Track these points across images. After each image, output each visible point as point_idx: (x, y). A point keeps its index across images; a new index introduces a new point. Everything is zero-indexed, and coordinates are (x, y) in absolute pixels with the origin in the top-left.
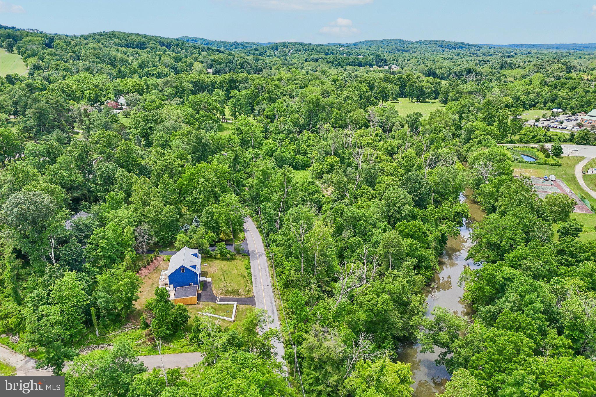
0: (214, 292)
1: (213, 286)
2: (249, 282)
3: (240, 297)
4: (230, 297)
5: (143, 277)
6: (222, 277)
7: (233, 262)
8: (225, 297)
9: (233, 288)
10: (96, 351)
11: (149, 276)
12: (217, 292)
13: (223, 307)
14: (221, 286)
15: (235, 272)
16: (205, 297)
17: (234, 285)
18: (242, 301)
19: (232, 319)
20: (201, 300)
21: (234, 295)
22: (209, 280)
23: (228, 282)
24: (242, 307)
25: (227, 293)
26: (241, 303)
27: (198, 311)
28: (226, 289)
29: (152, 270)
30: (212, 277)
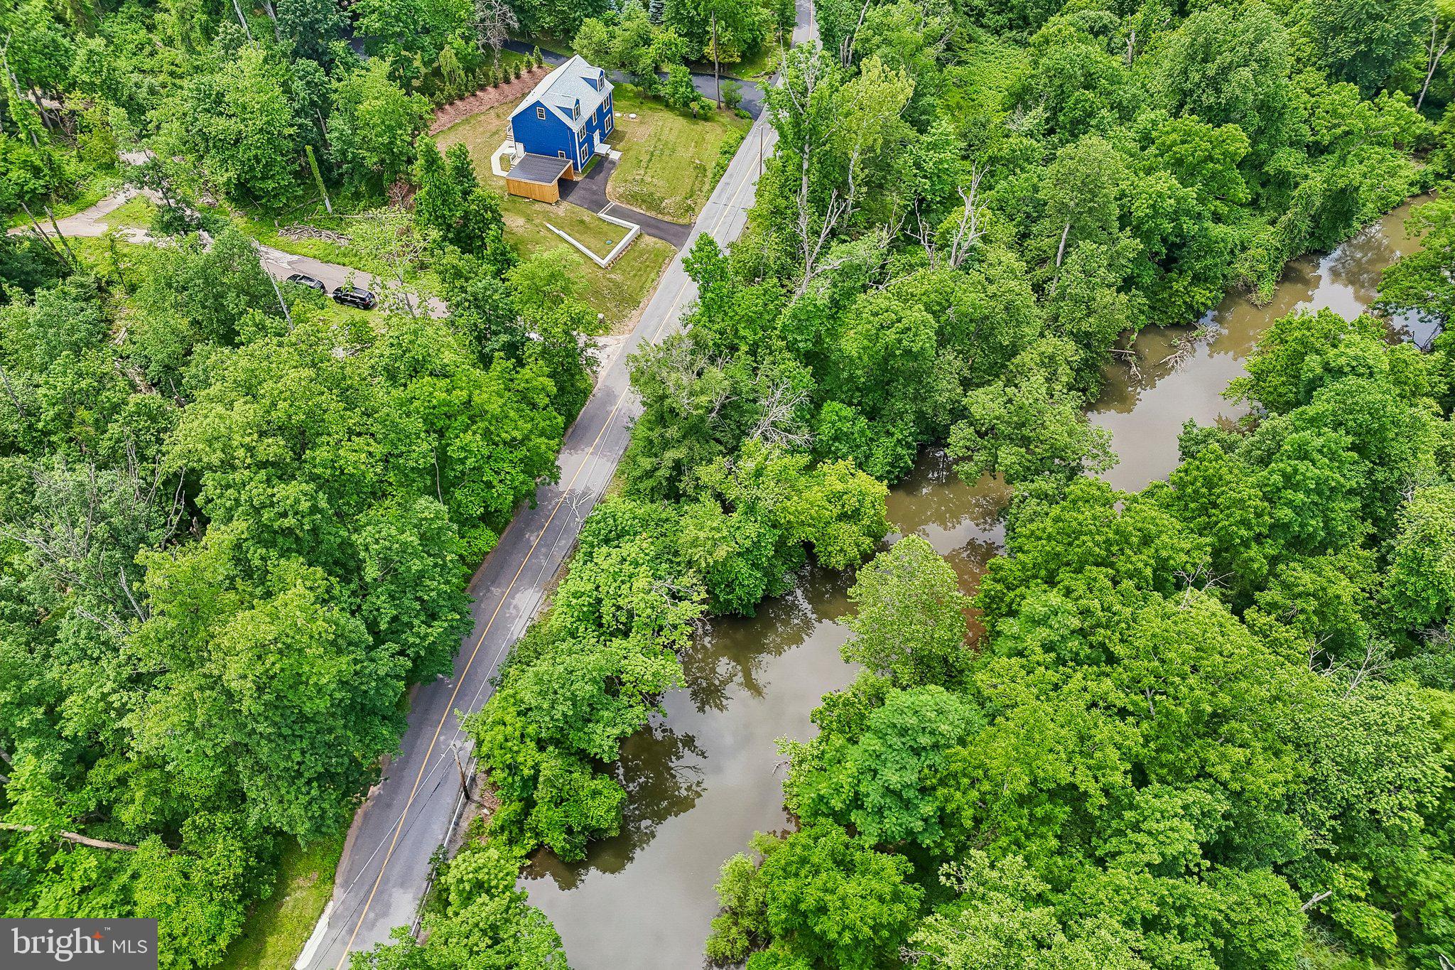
0: (609, 188)
1: (614, 173)
2: (706, 187)
3: (660, 216)
4: (638, 210)
5: (484, 108)
6: (645, 158)
7: (702, 126)
8: (629, 207)
9: (653, 189)
10: (315, 240)
11: (500, 111)
12: (614, 189)
13: (605, 228)
14: (630, 178)
15: (685, 153)
16: (583, 192)
17: (661, 183)
18: (657, 228)
19: (604, 263)
20: (570, 198)
21: (648, 208)
22: (615, 156)
23: (650, 172)
24: (648, 240)
25: (633, 198)
26: (653, 231)
27: (549, 221)
28: (636, 189)
29: (511, 97)
30: (625, 151)
